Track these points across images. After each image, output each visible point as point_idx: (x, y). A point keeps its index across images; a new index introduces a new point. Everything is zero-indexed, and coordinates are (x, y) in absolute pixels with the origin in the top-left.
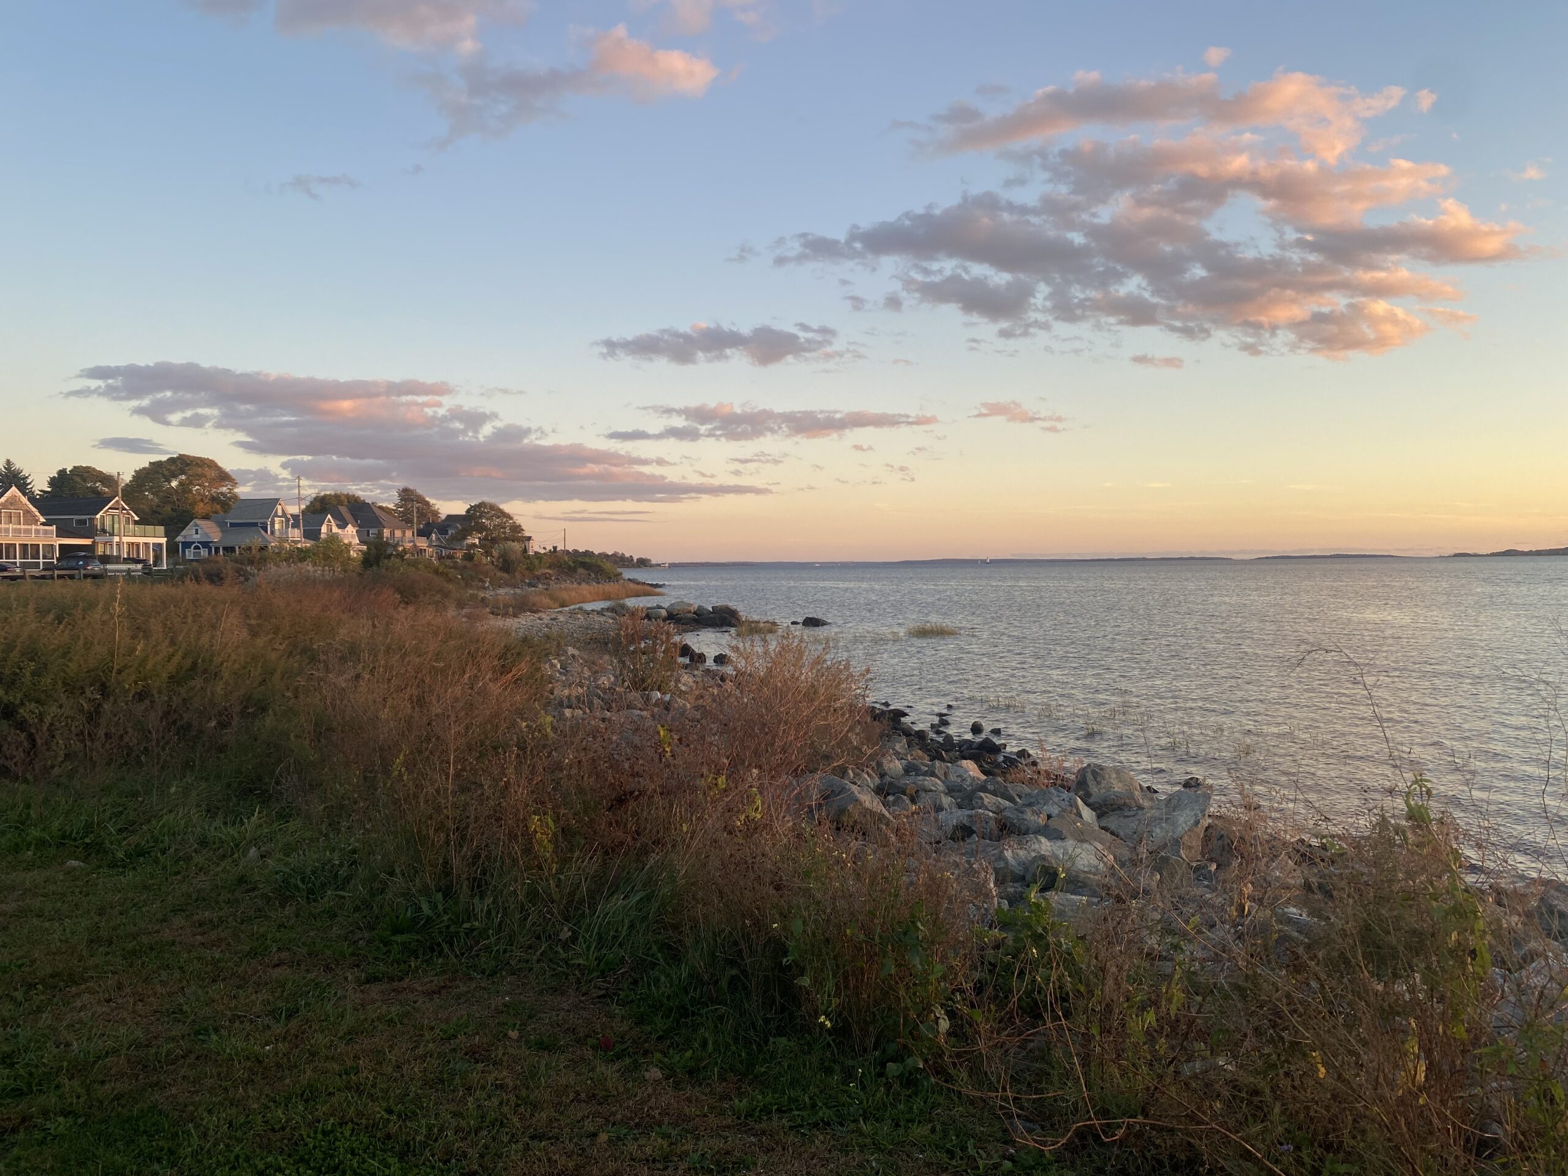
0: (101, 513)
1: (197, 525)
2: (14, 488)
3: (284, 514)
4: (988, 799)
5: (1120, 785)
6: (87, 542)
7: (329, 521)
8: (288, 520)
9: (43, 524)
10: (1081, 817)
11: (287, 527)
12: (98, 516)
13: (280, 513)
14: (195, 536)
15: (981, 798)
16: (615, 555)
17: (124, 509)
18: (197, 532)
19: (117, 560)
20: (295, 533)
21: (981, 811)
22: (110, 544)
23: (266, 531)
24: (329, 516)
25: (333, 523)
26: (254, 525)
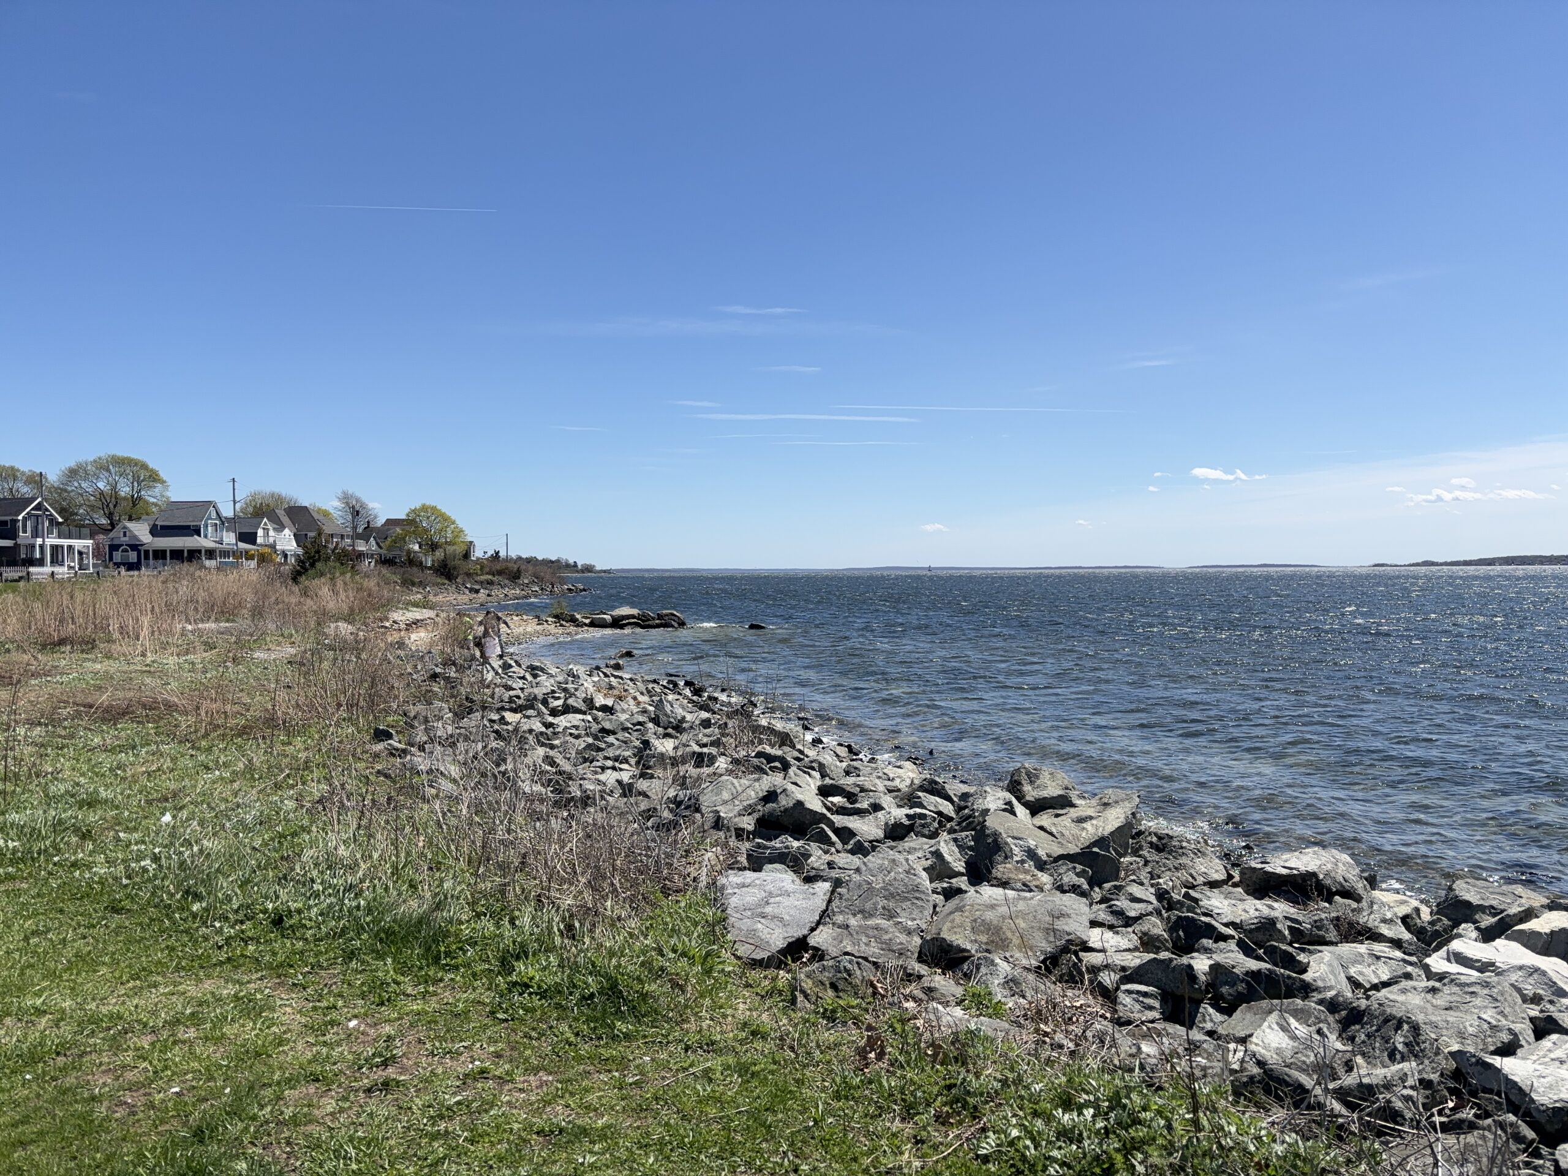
0: (23, 514)
1: (125, 527)
3: (218, 517)
4: (927, 799)
5: (1054, 784)
6: (8, 543)
7: (266, 525)
8: (223, 523)
11: (221, 529)
12: (20, 518)
13: (214, 515)
14: (124, 539)
15: (921, 798)
16: (558, 561)
17: (47, 510)
18: (125, 535)
19: (41, 562)
20: (230, 538)
21: (918, 810)
22: (33, 546)
23: (199, 535)
24: (265, 519)
25: (269, 526)
26: (187, 527)
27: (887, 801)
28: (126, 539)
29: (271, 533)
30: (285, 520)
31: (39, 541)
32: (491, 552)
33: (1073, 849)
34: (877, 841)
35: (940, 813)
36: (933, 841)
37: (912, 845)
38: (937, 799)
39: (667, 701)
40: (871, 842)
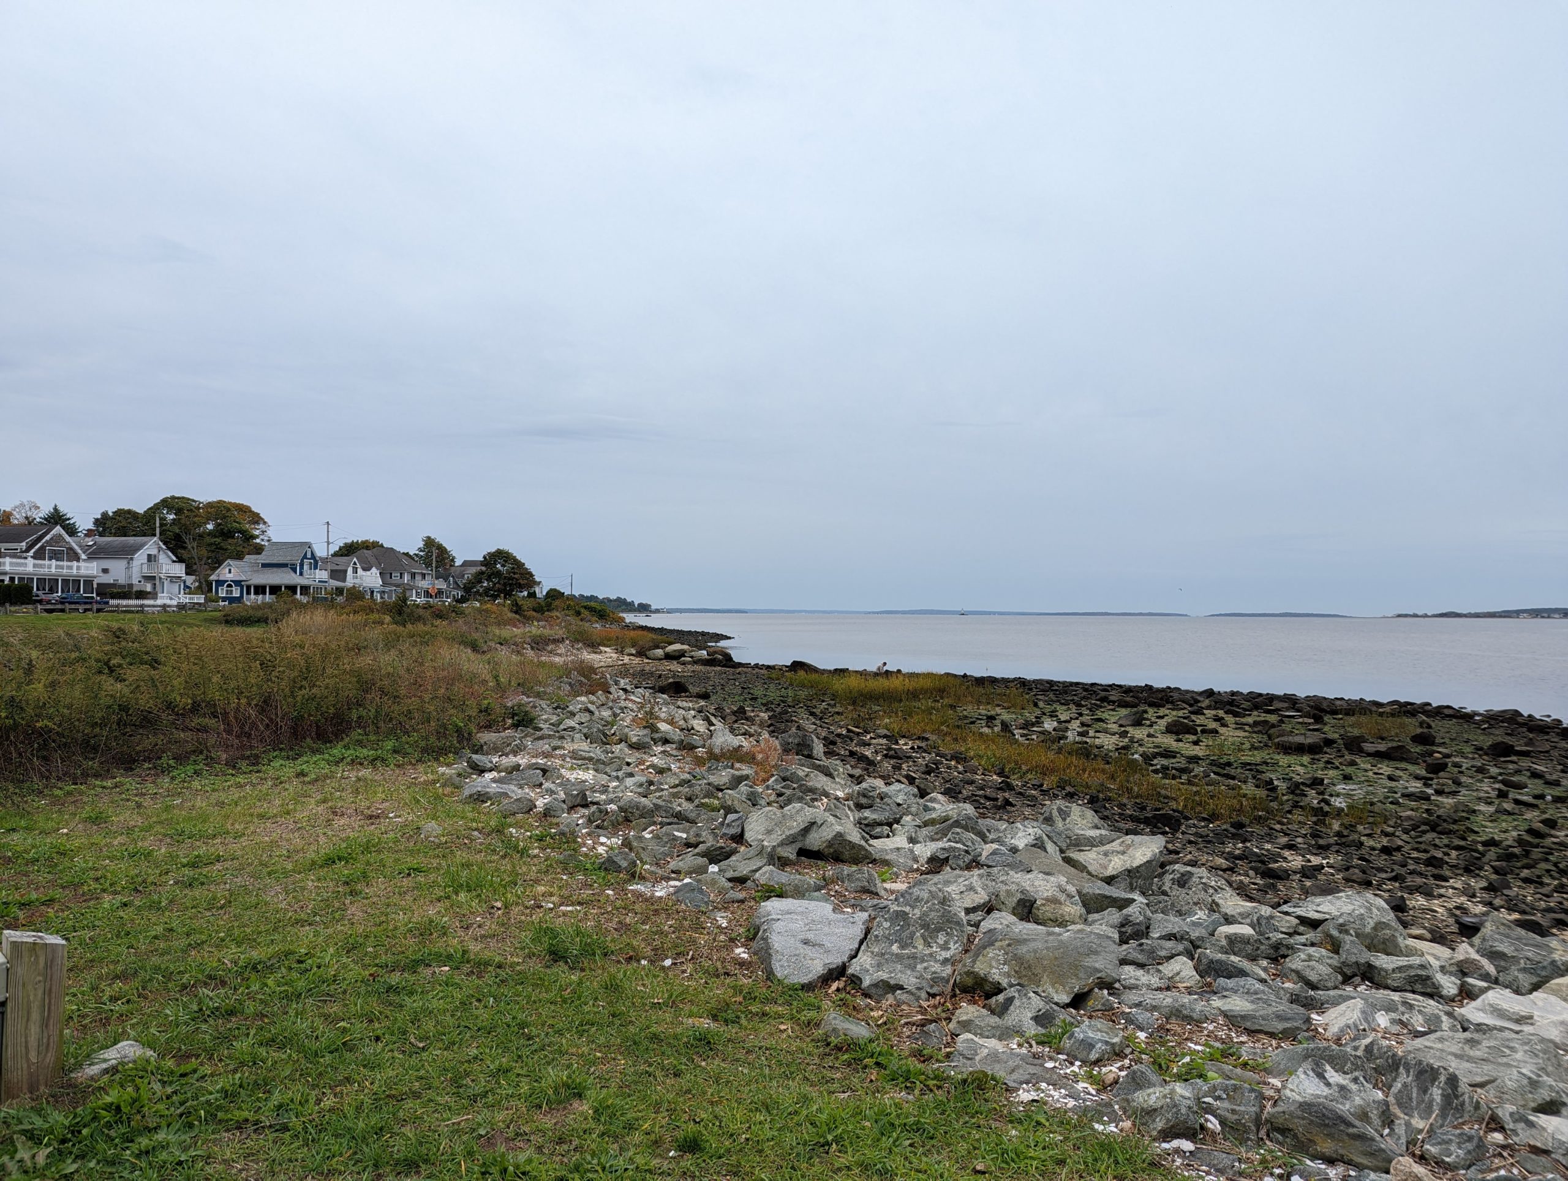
1: (230, 565)
2: (58, 527)
3: (313, 556)
7: (355, 564)
8: (316, 562)
9: (84, 560)
11: (316, 568)
13: (309, 555)
14: (228, 575)
18: (230, 572)
20: (322, 575)
23: (295, 572)
24: (355, 559)
25: (358, 566)
26: (284, 565)
28: (231, 575)
29: (360, 571)
30: (373, 560)
37: (947, 877)
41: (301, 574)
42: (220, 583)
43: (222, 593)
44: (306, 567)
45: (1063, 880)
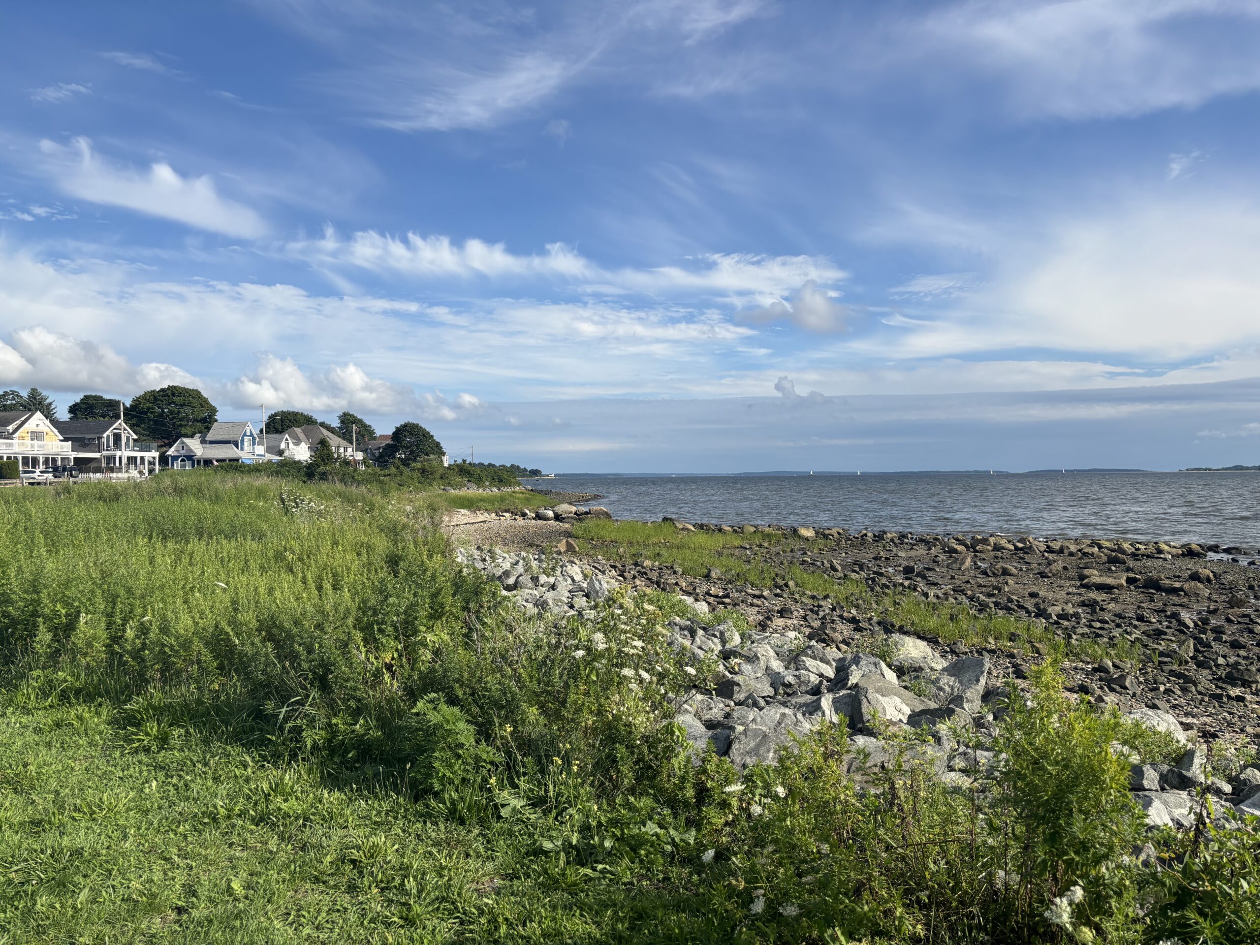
0: (107, 433)
1: (183, 443)
2: (38, 413)
3: (251, 435)
4: (809, 662)
5: (916, 651)
6: (96, 455)
7: (287, 440)
8: (254, 439)
9: (61, 441)
10: (884, 676)
11: (254, 444)
12: (105, 435)
13: (248, 434)
14: (182, 452)
15: (804, 661)
16: (512, 466)
17: (125, 429)
18: (183, 449)
19: (120, 470)
20: (260, 450)
21: (803, 672)
22: (114, 458)
23: (237, 447)
24: (287, 436)
25: (290, 441)
26: (228, 442)
27: (777, 665)
28: (184, 452)
29: (291, 446)
30: (302, 436)
31: (118, 453)
32: (459, 461)
33: (933, 705)
34: (768, 696)
35: (821, 675)
36: (815, 698)
37: (798, 700)
38: (818, 662)
39: (598, 580)
40: (763, 697)
41: (242, 449)
42: (175, 458)
43: (177, 466)
44: (246, 443)
45: (898, 700)
